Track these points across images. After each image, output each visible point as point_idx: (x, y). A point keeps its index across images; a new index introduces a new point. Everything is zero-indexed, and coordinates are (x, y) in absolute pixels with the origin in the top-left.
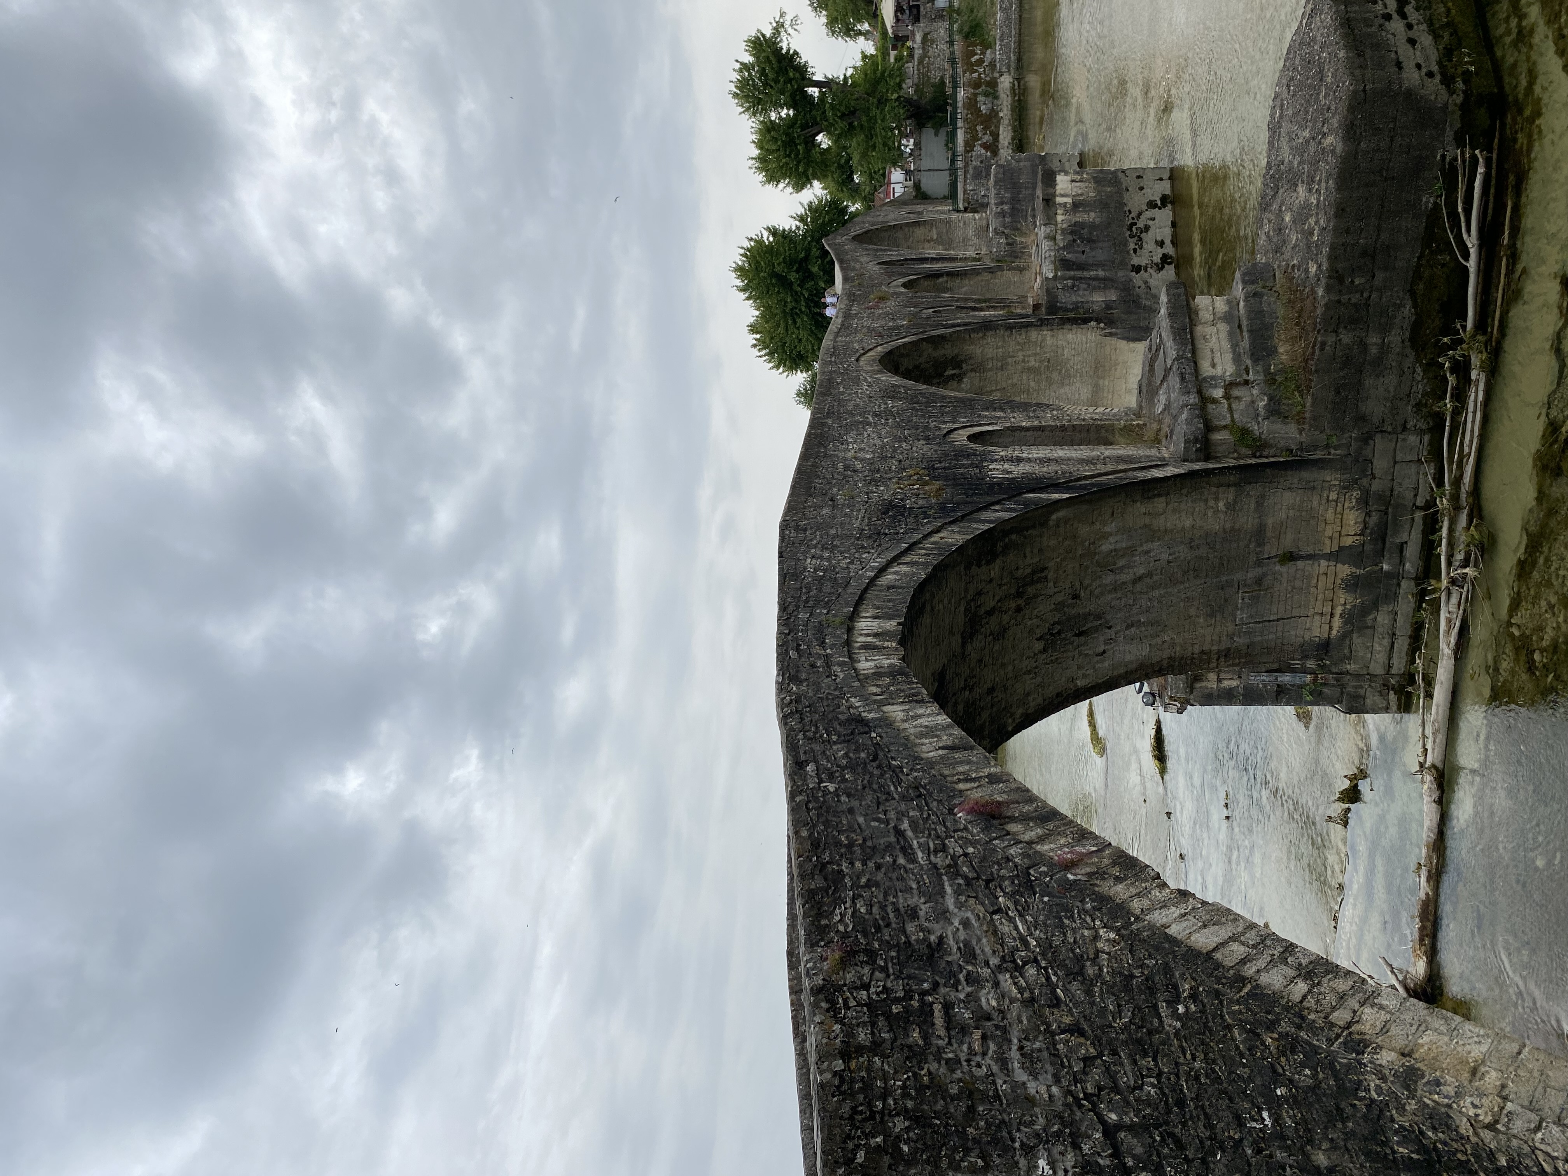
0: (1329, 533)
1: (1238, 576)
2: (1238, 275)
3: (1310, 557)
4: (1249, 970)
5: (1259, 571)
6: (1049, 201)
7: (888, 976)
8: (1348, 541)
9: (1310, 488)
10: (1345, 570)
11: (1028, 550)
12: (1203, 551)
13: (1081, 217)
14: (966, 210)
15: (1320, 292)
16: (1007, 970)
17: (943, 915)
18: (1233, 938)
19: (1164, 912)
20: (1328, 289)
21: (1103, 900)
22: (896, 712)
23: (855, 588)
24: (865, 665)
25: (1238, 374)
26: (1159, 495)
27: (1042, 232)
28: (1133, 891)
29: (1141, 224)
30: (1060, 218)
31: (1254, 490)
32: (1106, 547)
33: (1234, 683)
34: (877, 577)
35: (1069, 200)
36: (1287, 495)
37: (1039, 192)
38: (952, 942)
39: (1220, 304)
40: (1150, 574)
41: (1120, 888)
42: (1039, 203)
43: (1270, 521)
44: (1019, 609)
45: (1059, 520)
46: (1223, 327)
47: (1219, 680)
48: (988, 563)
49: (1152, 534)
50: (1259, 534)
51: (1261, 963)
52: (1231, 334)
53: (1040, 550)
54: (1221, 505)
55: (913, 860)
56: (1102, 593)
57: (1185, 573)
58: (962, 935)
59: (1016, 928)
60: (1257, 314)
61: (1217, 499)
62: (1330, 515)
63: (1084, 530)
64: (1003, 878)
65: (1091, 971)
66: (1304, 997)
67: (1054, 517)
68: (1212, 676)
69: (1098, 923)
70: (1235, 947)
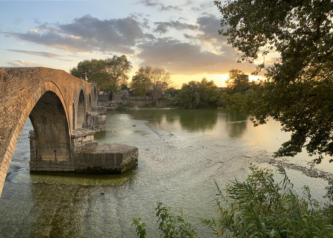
0: (59, 157)
1: (52, 144)
2: (97, 141)
3: (55, 154)
4: (7, 152)
5: (53, 147)
6: (102, 114)
7: (2, 85)
8: (58, 160)
9: (67, 154)
10: (53, 160)
11: (58, 112)
12: (57, 139)
13: (100, 119)
14: (97, 103)
15: (95, 153)
16: (4, 108)
17: (12, 96)
18: (12, 148)
19: (15, 136)
20: (95, 154)
21: (16, 125)
22: (40, 89)
23: (56, 83)
24: (46, 84)
25: (83, 142)
26: (66, 132)
27: (98, 113)
28: (17, 130)
29: (98, 127)
30: (99, 116)
31: (66, 146)
32: (58, 124)
33: (34, 145)
34: (57, 87)
35: (102, 117)
36: (66, 150)
37: (103, 113)
38: (8, 97)
39: (93, 139)
40: (53, 131)
41: (18, 128)
42: (101, 113)
43: (61, 148)
44: (48, 111)
45: (63, 117)
46: (90, 140)
47: (34, 143)
48: (57, 106)
49: (60, 131)
50: (59, 147)
51: (8, 153)
52: (89, 141)
53: (58, 114)
54: (64, 141)
55: (20, 91)
56: (50, 124)
57: (53, 136)
58: (9, 99)
59: (11, 110)
60: (92, 144)
61: (65, 140)
62: (62, 157)
63: (61, 121)
64: (18, 107)
65: (5, 124)
66: (4, 161)
67: (64, 116)
68: (35, 142)
69: (13, 125)
70: (10, 149)
